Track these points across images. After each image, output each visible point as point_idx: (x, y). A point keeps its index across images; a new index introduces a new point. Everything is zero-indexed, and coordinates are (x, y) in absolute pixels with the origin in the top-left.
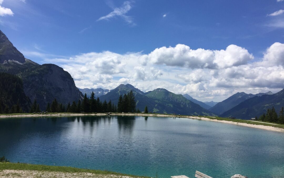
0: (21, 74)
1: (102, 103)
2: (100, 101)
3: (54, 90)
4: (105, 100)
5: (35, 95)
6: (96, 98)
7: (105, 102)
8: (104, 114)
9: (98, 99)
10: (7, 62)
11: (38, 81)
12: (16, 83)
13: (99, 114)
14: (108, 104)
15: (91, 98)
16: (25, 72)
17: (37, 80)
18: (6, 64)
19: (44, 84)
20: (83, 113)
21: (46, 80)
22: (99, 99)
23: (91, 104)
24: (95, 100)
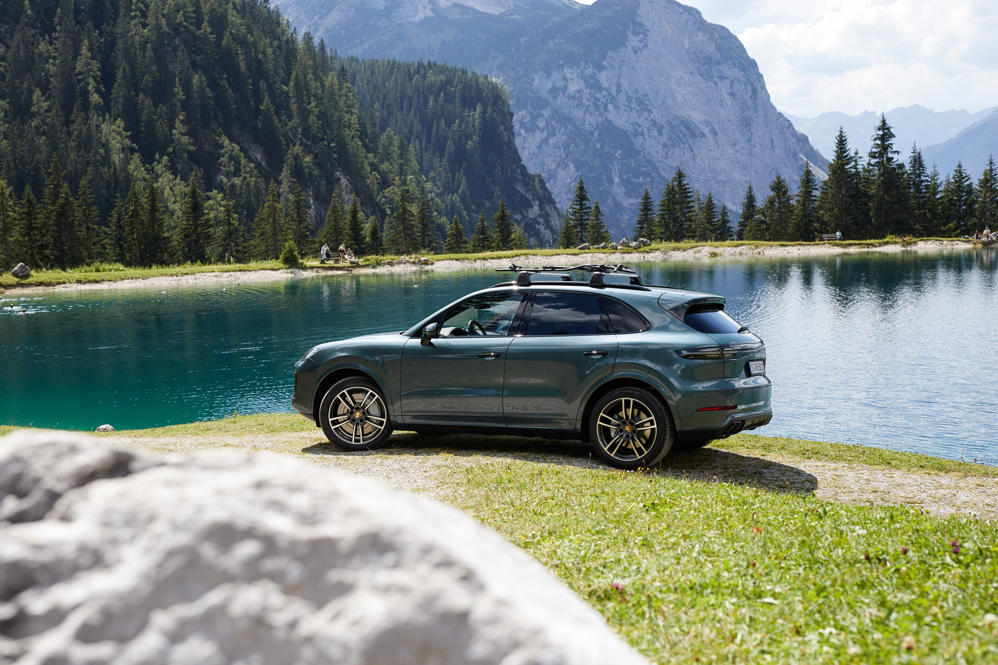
0: (496, 64)
1: (941, 179)
2: (929, 171)
3: (660, 133)
4: (960, 166)
5: (571, 165)
6: (902, 156)
7: (960, 176)
8: (961, 246)
9: (917, 161)
10: (432, 10)
11: (578, 91)
12: (479, 109)
13: (927, 247)
14: (976, 185)
15: (872, 155)
16: (513, 49)
17: (573, 88)
18: (427, 17)
19: (610, 107)
20: (833, 242)
21: (619, 86)
22: (924, 158)
23: (873, 190)
24: (901, 166)
